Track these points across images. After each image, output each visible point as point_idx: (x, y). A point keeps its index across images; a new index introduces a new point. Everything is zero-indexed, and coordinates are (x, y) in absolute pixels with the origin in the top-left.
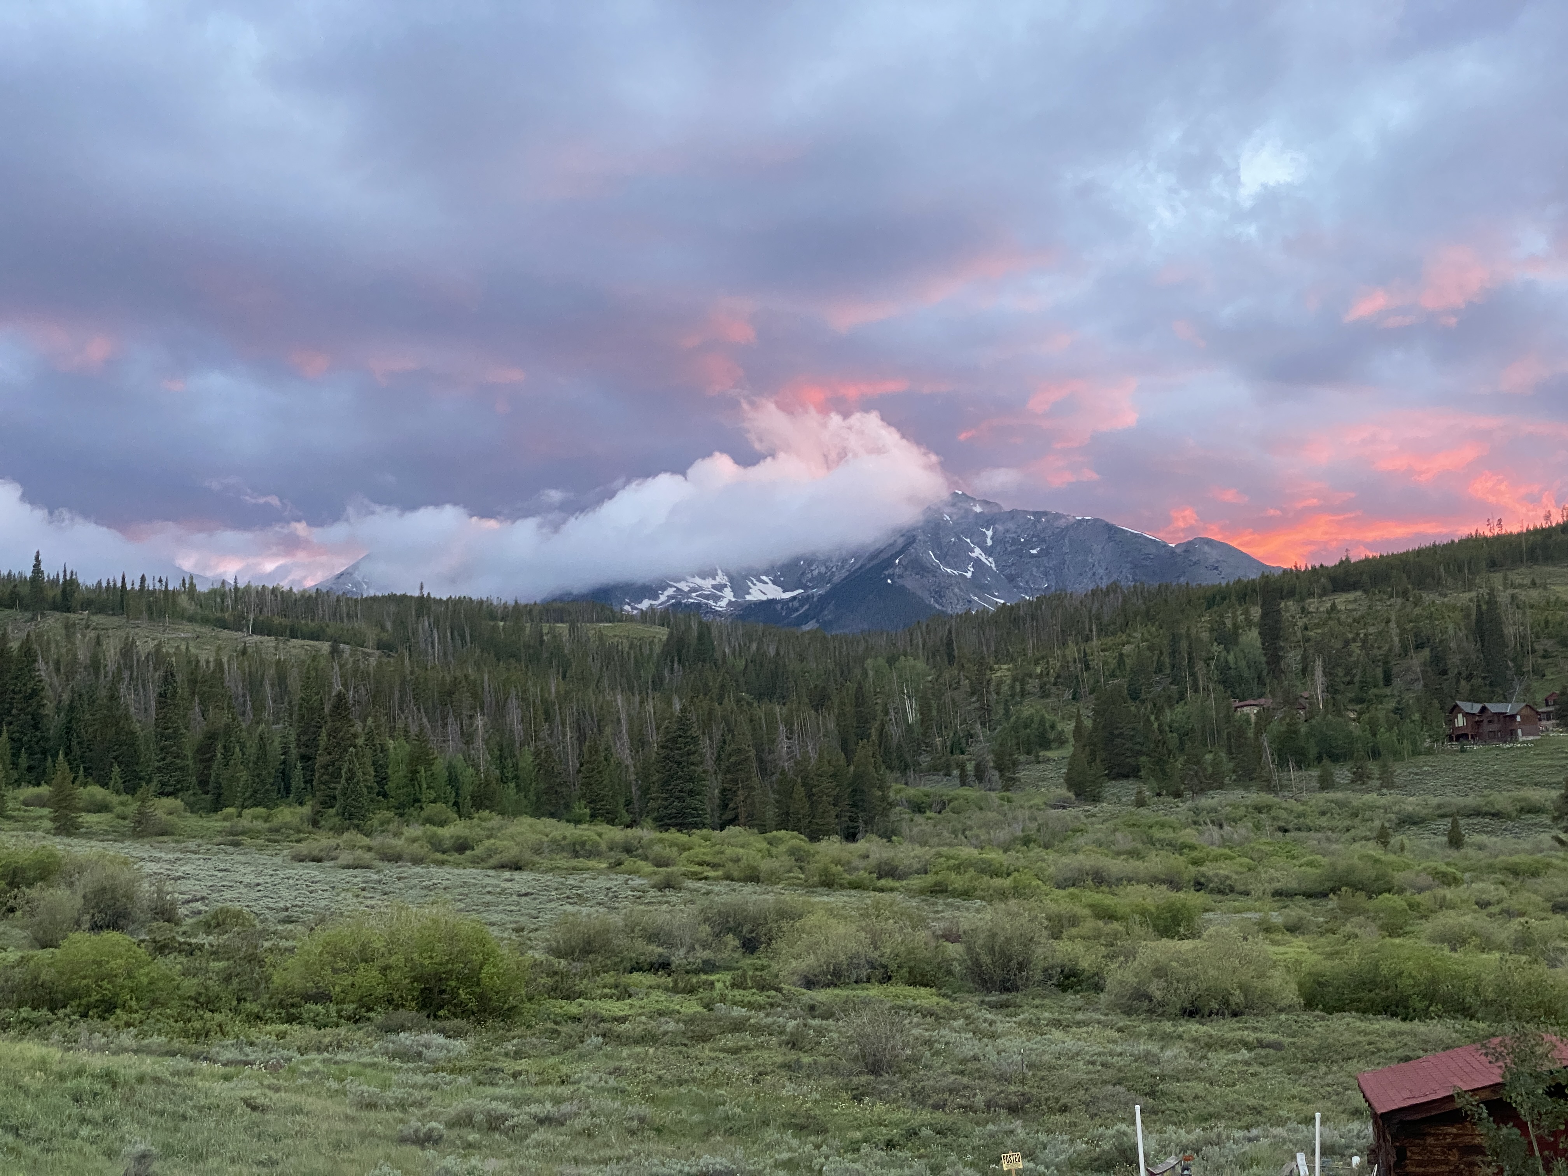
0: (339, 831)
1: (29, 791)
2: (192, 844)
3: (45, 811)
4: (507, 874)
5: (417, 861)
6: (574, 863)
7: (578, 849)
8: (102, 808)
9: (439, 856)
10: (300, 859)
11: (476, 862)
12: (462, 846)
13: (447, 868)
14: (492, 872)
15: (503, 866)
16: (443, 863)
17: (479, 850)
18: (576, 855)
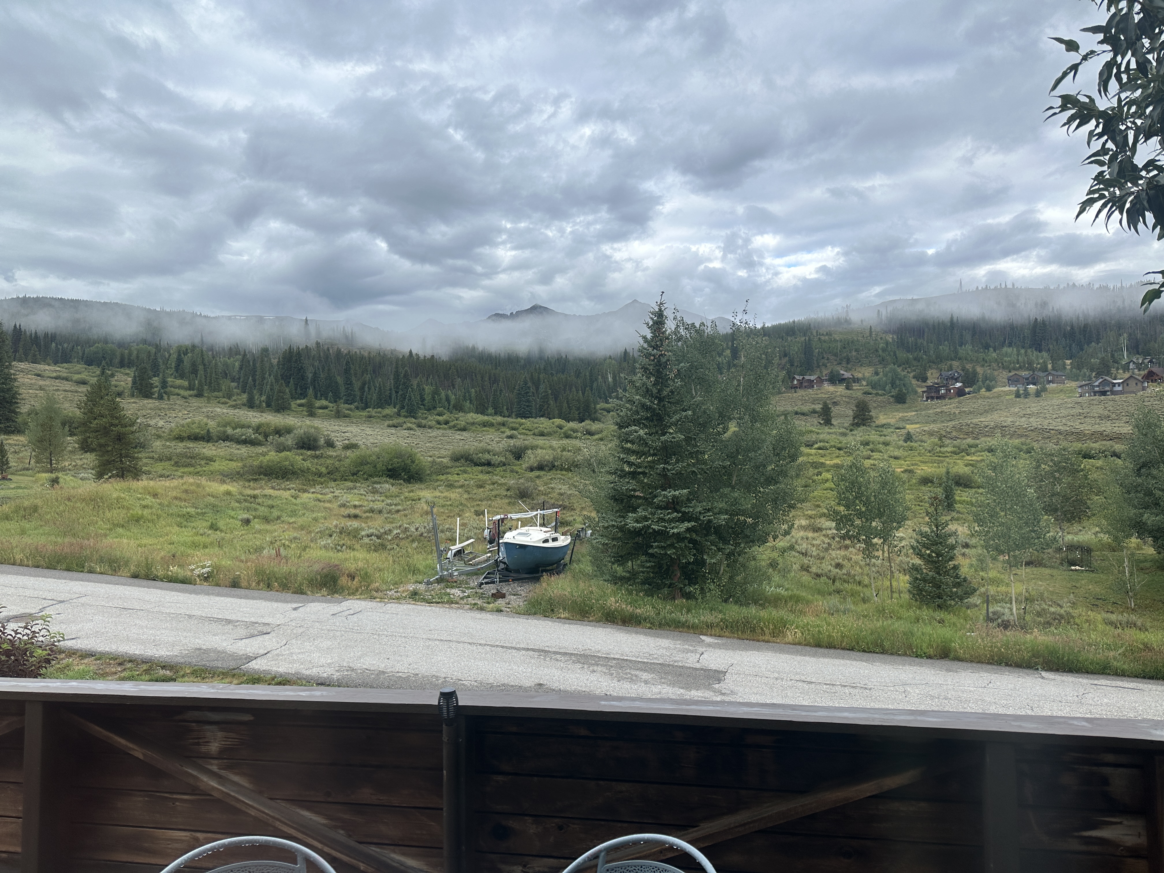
0: (406, 417)
1: (299, 402)
2: (354, 420)
3: (305, 409)
5: (430, 427)
6: (484, 429)
7: (485, 424)
8: (326, 408)
9: (438, 426)
10: (389, 426)
11: (450, 428)
12: (447, 422)
13: (440, 430)
15: (459, 430)
16: (439, 428)
17: (451, 424)
18: (485, 426)
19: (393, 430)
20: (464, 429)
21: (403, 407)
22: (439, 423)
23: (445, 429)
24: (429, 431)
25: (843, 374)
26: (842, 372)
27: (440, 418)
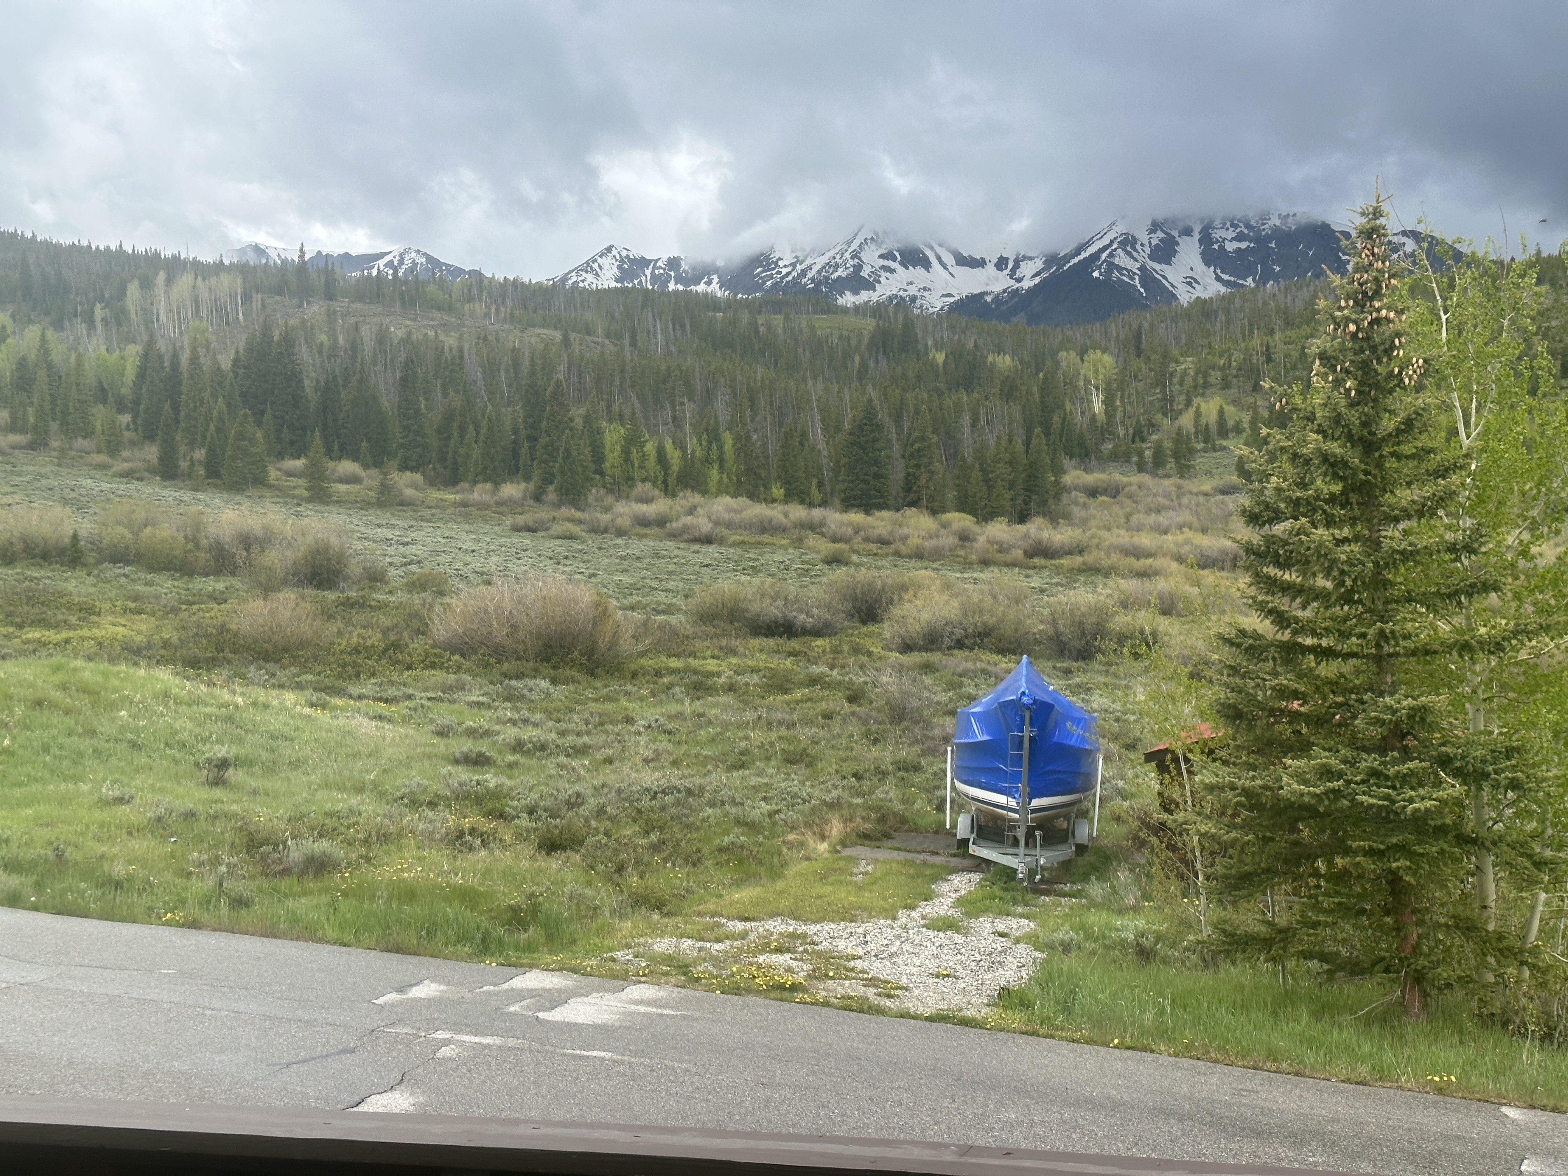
0: (558, 505)
1: (287, 464)
3: (303, 483)
4: (696, 547)
5: (620, 533)
6: (758, 538)
7: (764, 527)
8: (355, 480)
9: (641, 530)
10: (516, 529)
11: (673, 536)
12: (661, 522)
13: (645, 541)
14: (682, 545)
15: (694, 540)
16: (642, 536)
17: (675, 525)
18: (764, 531)
19: (526, 540)
20: (707, 540)
21: (548, 480)
22: (641, 522)
23: (659, 538)
24: (619, 541)
27: (645, 510)
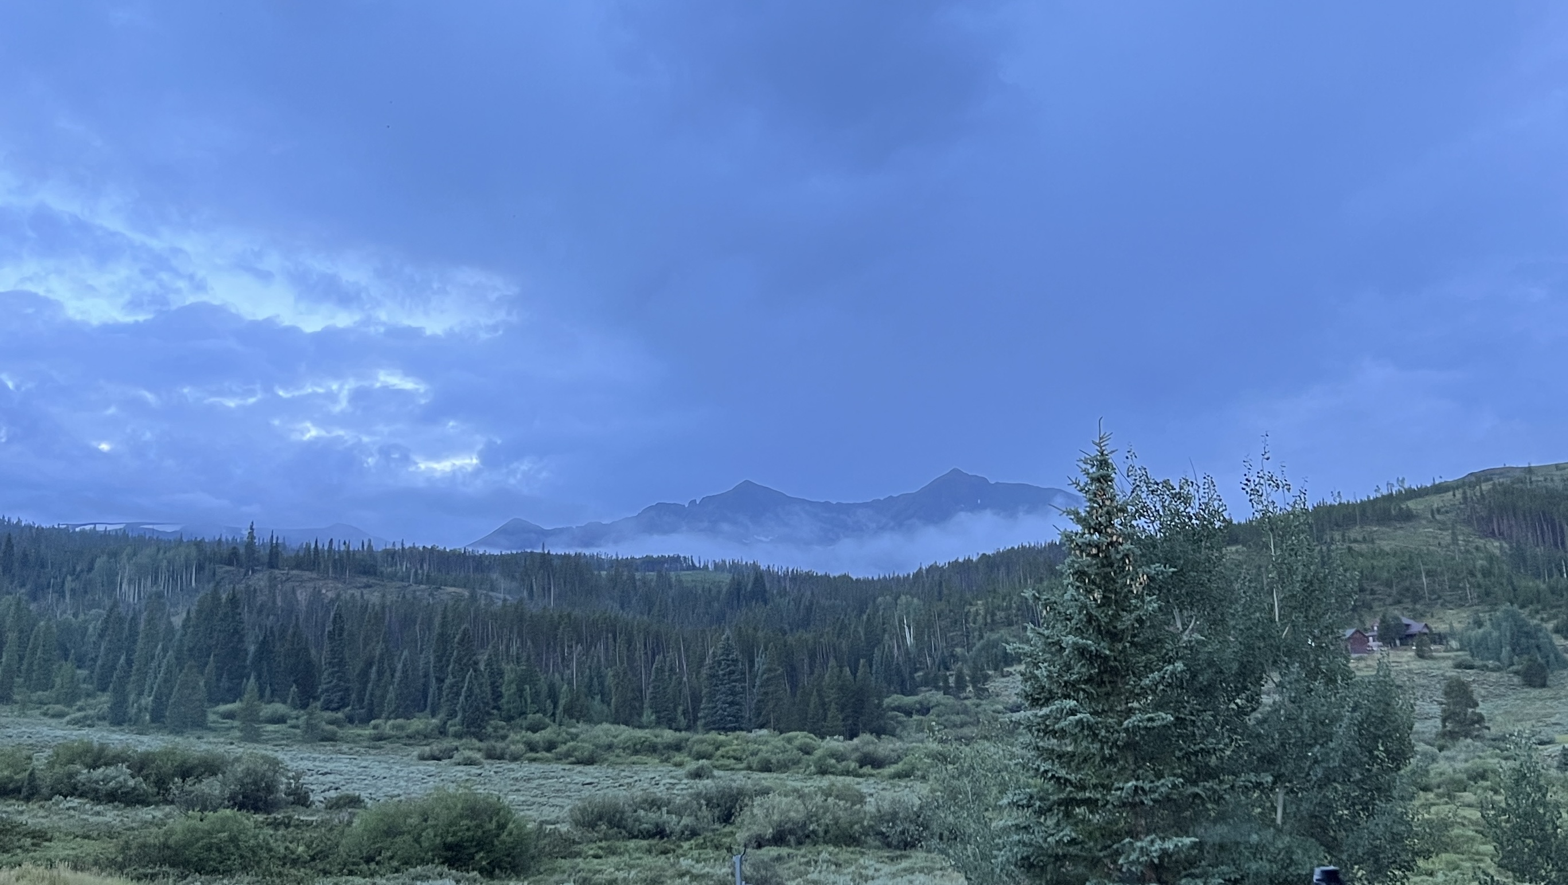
1: (223, 708)
3: (236, 722)
8: (281, 720)
10: (422, 757)
19: (431, 766)
20: (590, 761)
21: (452, 715)
22: (532, 747)
23: (548, 761)
24: (513, 765)
25: (1408, 626)
26: (1405, 620)
27: (537, 737)
